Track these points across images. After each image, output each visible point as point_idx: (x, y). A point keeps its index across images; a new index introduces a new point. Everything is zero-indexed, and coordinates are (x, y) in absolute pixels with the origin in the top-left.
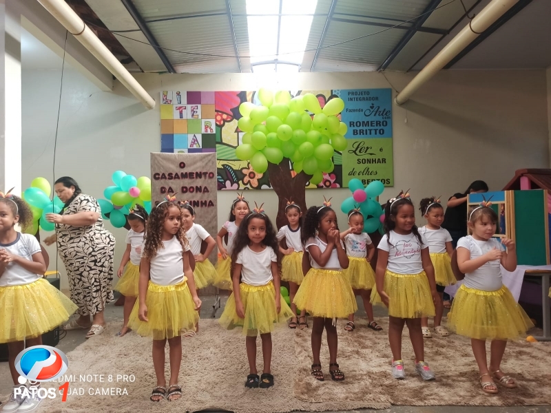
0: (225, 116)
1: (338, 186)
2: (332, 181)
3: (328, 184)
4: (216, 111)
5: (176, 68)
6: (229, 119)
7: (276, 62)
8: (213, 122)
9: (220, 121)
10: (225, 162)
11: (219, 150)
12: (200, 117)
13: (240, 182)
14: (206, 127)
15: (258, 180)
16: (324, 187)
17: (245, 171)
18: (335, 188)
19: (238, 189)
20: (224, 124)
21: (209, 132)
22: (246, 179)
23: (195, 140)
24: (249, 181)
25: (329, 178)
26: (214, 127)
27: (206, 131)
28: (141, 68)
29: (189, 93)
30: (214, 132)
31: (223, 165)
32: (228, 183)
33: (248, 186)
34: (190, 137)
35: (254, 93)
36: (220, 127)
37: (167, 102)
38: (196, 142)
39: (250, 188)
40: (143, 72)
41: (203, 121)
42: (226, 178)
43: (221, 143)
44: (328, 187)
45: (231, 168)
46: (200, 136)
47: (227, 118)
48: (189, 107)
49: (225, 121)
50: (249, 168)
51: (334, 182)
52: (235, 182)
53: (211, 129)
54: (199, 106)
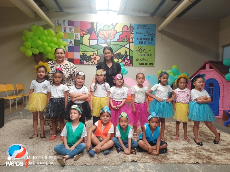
0: (84, 32)
1: (131, 65)
2: (129, 63)
3: (127, 64)
4: (80, 30)
5: (63, 10)
6: (86, 34)
7: (108, 10)
8: (79, 34)
9: (82, 34)
10: (84, 53)
11: (81, 47)
12: (73, 32)
13: (90, 61)
14: (76, 37)
15: (98, 61)
16: (125, 65)
17: (92, 57)
18: (130, 66)
19: (89, 64)
20: (83, 36)
21: (77, 39)
22: (92, 60)
23: (71, 42)
24: (94, 61)
25: (127, 62)
26: (79, 37)
27: (76, 38)
28: (48, 9)
29: (69, 21)
30: (79, 39)
31: (83, 54)
32: (85, 61)
33: (93, 63)
34: (69, 40)
35: (97, 23)
36: (82, 37)
37: (59, 25)
38: (71, 43)
39: (94, 64)
40: (49, 11)
41: (75, 34)
42: (84, 59)
43: (82, 44)
44: (127, 65)
45: (86, 55)
46: (73, 40)
47: (85, 33)
48: (69, 27)
49: (84, 34)
50: (94, 56)
51: (130, 63)
52: (88, 61)
53: (78, 38)
54: (73, 27)
